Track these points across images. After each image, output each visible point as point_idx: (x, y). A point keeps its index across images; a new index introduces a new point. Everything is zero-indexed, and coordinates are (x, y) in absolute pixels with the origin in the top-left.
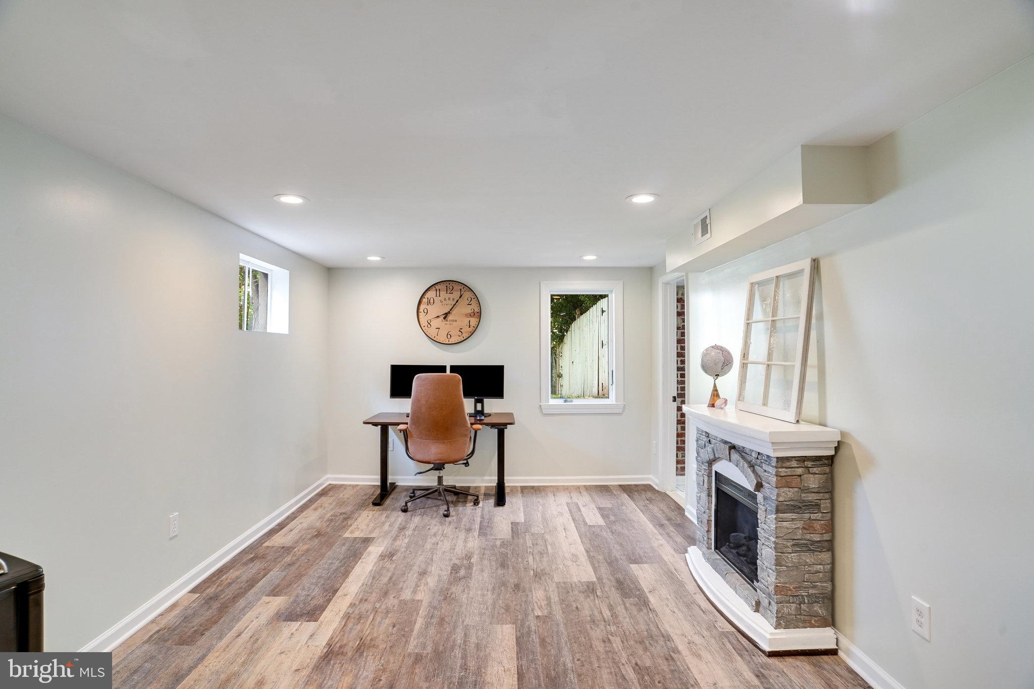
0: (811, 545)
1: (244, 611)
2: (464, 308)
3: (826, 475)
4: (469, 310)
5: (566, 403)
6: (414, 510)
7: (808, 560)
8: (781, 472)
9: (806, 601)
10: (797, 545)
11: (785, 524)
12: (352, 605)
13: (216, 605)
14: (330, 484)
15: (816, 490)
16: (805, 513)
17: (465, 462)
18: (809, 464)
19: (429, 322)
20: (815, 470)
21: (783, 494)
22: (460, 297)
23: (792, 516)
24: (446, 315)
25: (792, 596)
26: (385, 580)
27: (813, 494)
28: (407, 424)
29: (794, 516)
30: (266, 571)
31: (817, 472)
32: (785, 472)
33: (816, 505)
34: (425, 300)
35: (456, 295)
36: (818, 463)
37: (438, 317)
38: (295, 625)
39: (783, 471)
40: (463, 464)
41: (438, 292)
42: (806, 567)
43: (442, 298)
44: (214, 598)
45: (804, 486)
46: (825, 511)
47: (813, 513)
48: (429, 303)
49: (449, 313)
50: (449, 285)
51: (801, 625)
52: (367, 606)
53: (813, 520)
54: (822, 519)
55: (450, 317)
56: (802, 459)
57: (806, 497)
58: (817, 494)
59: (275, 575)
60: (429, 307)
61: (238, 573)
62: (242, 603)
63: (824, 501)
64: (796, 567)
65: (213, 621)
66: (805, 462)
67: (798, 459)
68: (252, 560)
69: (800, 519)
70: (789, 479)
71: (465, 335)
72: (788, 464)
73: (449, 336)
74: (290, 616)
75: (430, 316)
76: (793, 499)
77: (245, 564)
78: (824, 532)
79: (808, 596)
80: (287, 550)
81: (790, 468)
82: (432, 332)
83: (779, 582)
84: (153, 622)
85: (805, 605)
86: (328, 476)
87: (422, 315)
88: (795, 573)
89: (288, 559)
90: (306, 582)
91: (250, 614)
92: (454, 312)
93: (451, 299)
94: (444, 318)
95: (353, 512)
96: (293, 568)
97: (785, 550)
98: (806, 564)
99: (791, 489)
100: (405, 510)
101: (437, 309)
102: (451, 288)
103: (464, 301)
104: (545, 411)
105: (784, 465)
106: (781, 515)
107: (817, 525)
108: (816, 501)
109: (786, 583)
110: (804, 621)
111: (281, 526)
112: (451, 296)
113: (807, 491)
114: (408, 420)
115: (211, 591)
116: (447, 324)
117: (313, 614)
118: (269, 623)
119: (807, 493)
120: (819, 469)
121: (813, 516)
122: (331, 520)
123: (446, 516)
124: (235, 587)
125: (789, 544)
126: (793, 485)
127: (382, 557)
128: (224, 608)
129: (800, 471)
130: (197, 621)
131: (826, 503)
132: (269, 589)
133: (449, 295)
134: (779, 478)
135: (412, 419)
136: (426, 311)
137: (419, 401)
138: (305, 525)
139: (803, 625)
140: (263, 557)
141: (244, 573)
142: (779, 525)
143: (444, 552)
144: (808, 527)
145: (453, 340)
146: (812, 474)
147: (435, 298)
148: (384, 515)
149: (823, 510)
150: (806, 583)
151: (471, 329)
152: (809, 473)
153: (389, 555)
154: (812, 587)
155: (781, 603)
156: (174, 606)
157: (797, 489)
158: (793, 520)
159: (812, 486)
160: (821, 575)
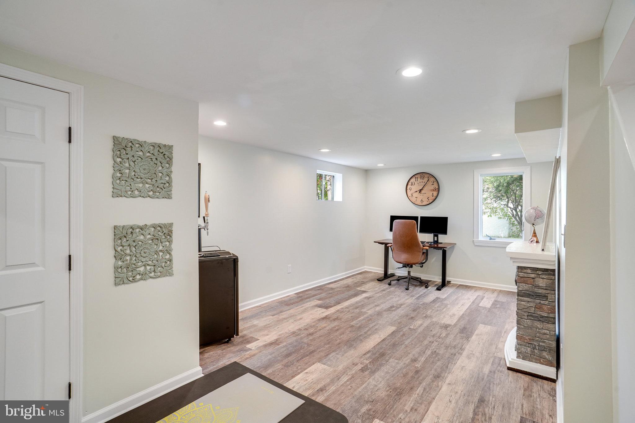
0: (541, 318)
1: (307, 302)
2: (430, 187)
3: (552, 280)
4: (432, 187)
5: (491, 240)
6: (394, 285)
7: (538, 326)
8: (520, 274)
9: (537, 348)
10: (531, 316)
11: (523, 303)
12: (342, 308)
13: (300, 299)
14: (366, 271)
15: (544, 288)
16: (536, 299)
17: (422, 265)
18: (540, 273)
19: (412, 194)
20: (543, 276)
21: (521, 287)
22: (428, 181)
23: (528, 299)
24: (420, 191)
25: (528, 343)
26: (360, 304)
27: (543, 290)
28: (392, 243)
29: (529, 300)
30: (321, 293)
31: (545, 278)
32: (523, 275)
33: (544, 296)
34: (410, 183)
35: (426, 180)
36: (546, 273)
37: (416, 191)
38: (320, 309)
39: (521, 274)
40: (420, 266)
41: (416, 179)
42: (537, 329)
43: (418, 182)
44: (301, 297)
45: (536, 284)
46: (551, 301)
47: (542, 300)
48: (412, 184)
49: (422, 189)
50: (422, 174)
51: (534, 360)
52: (347, 310)
53: (542, 304)
54: (549, 305)
55: (423, 192)
56: (535, 270)
57: (538, 291)
58: (546, 290)
59: (323, 295)
60: (412, 187)
61: (311, 292)
62: (308, 300)
63: (550, 295)
64: (531, 327)
65: (297, 302)
66: (537, 272)
67: (533, 269)
68: (319, 290)
69: (534, 302)
70: (525, 279)
71: (431, 201)
72: (525, 271)
73: (422, 201)
74: (320, 306)
75: (413, 191)
76: (528, 290)
77: (316, 290)
78: (550, 312)
79: (539, 346)
80: (332, 289)
81: (526, 273)
82: (414, 199)
83: (518, 333)
84: (281, 298)
85: (537, 350)
86: (365, 267)
87: (408, 191)
88: (530, 331)
89: (331, 292)
90: (332, 299)
91: (309, 303)
92: (425, 189)
93: (423, 182)
94: (420, 192)
95: (367, 282)
96: (330, 295)
97: (523, 317)
98: (537, 328)
99: (527, 285)
100: (390, 284)
101: (417, 187)
102: (423, 176)
103: (430, 183)
104: (476, 244)
105: (523, 271)
106: (520, 298)
107: (545, 308)
108: (545, 294)
109: (524, 335)
110: (536, 359)
111: (335, 282)
112: (423, 181)
113: (538, 287)
114: (392, 242)
115: (301, 295)
116: (421, 195)
117: (327, 307)
118: (313, 306)
119: (538, 288)
120: (547, 276)
121: (542, 302)
122: (356, 283)
123: (407, 289)
124: (309, 295)
125: (525, 314)
126: (529, 283)
127: (366, 298)
128: (302, 300)
129: (533, 276)
130: (293, 301)
131: (552, 296)
132: (318, 298)
133: (422, 180)
134: (519, 278)
135: (393, 241)
136: (410, 189)
137: (396, 233)
138: (345, 283)
139: (535, 361)
140: (323, 290)
141: (313, 293)
142: (519, 303)
143: (393, 301)
144: (539, 307)
145: (424, 204)
146: (542, 278)
147: (415, 182)
148: (379, 285)
149: (549, 300)
150: (538, 338)
151: (434, 198)
152: (540, 278)
153: (368, 298)
154: (542, 342)
155: (520, 345)
156: (288, 296)
157: (531, 285)
158: (528, 302)
159: (541, 285)
160: (548, 336)
